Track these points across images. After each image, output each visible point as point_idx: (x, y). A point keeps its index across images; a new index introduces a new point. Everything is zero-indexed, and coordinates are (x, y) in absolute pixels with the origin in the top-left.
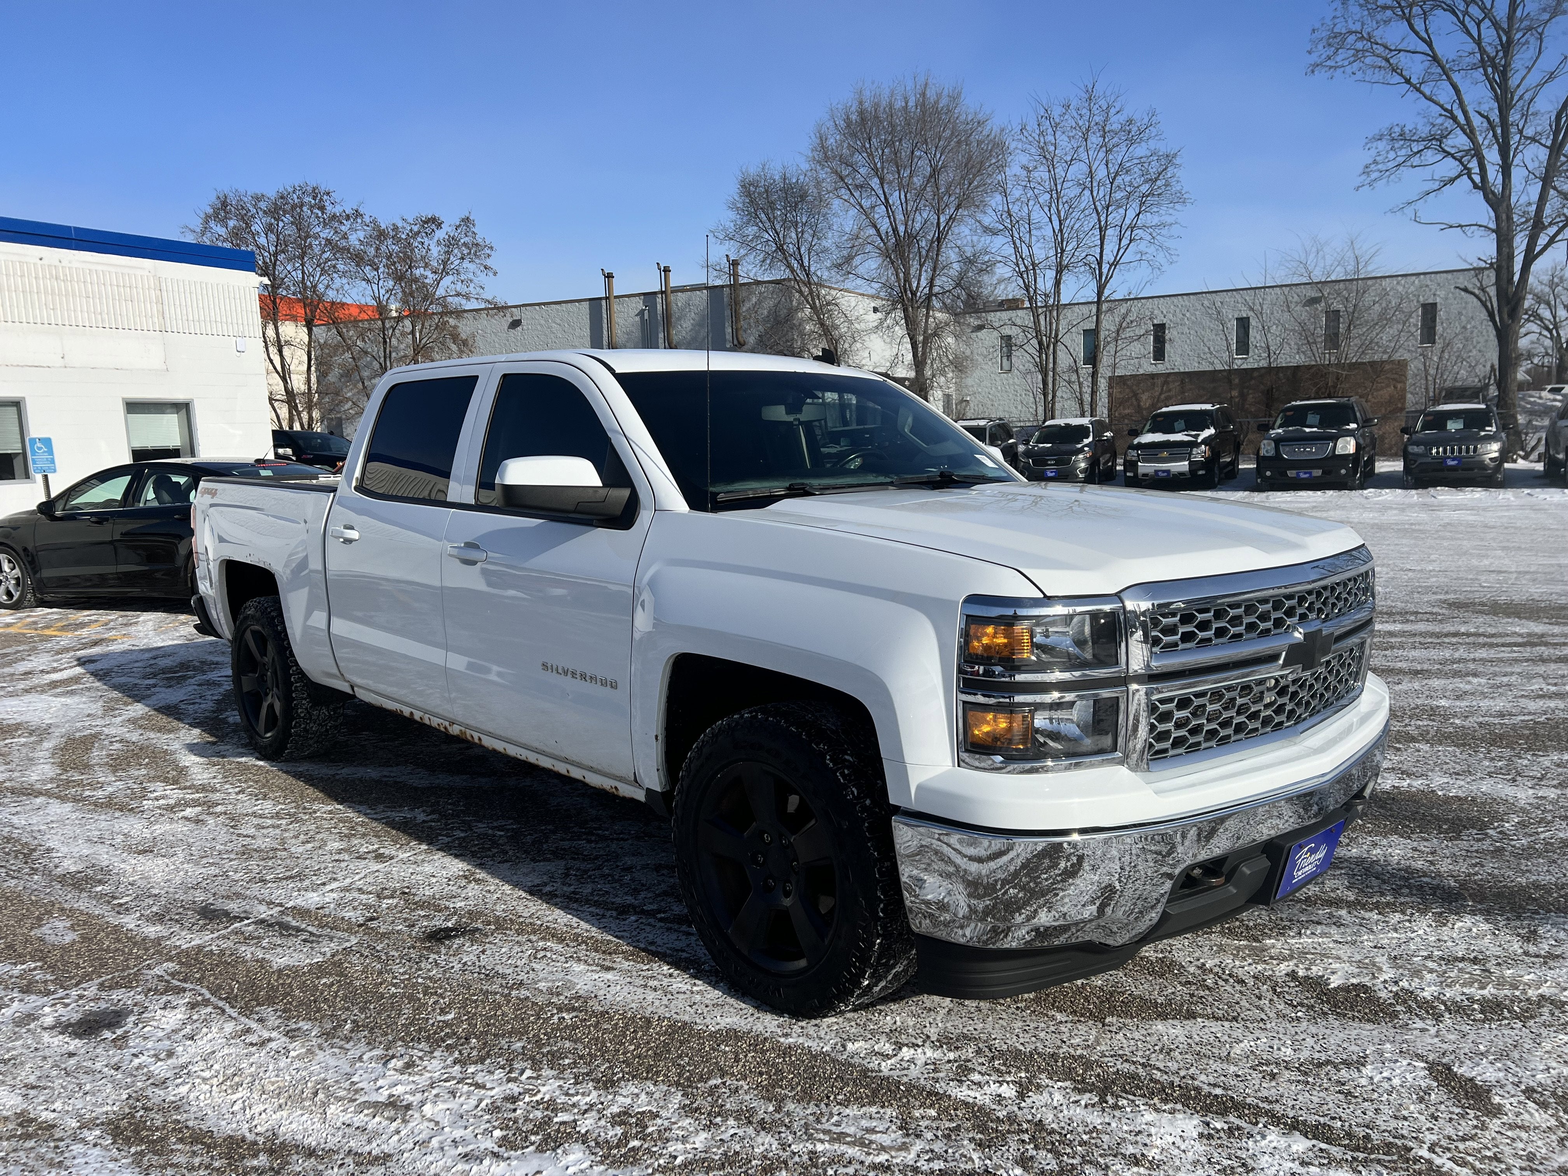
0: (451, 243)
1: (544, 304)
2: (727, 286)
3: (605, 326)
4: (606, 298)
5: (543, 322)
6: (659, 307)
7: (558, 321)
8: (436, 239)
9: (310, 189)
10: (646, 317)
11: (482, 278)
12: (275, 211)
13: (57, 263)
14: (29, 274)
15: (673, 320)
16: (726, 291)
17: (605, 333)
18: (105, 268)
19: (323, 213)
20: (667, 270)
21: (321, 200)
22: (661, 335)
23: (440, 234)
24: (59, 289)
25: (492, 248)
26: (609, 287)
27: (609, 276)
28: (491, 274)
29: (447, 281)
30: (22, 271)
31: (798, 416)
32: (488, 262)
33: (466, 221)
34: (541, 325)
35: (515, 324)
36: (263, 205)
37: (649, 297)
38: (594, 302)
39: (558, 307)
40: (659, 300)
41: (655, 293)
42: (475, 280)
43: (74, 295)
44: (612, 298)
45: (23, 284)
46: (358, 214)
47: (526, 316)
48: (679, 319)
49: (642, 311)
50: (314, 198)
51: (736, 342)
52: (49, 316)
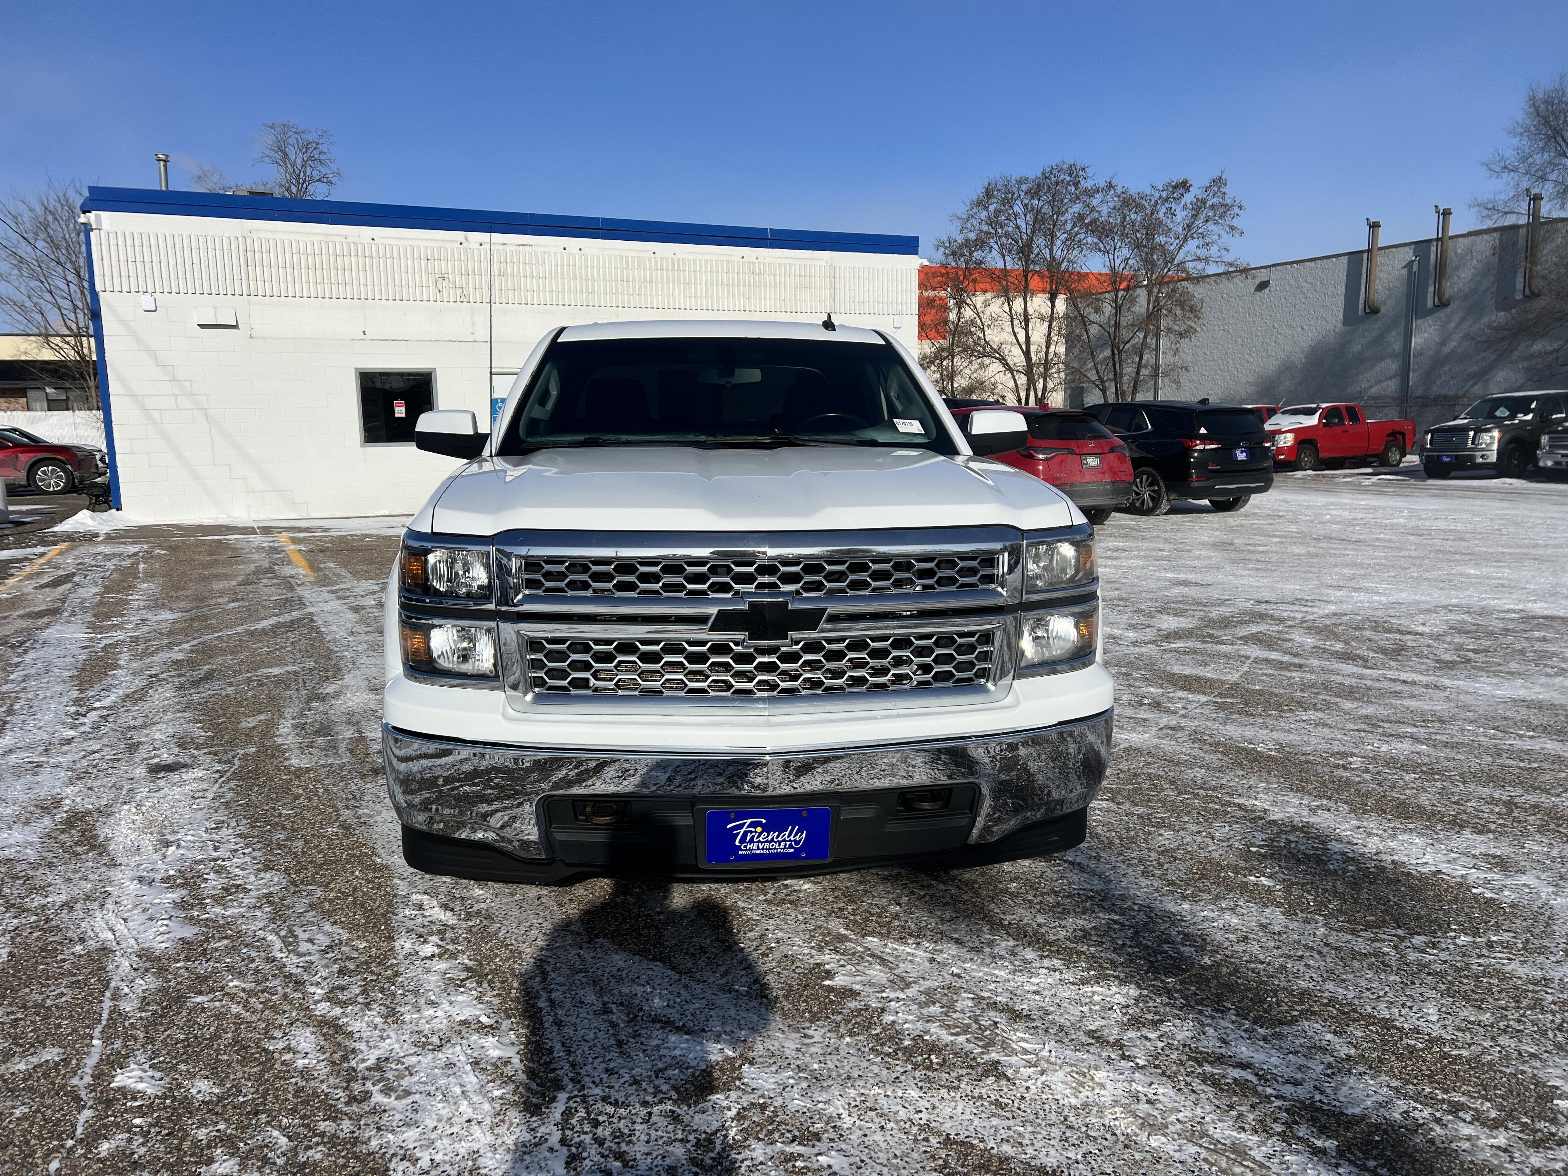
0: (1199, 206)
1: (1296, 262)
2: (1523, 226)
3: (1363, 281)
4: (1369, 251)
5: (1292, 282)
6: (1433, 257)
7: (1310, 279)
8: (1183, 203)
9: (1066, 166)
10: (1415, 268)
11: (1227, 239)
12: (1035, 192)
13: (754, 260)
14: (733, 270)
15: (1449, 270)
16: (1522, 232)
17: (1363, 289)
18: (791, 262)
19: (1077, 189)
20: (1447, 213)
21: (1077, 176)
22: (1431, 289)
23: (1188, 198)
24: (755, 282)
25: (1240, 208)
26: (1373, 238)
27: (1374, 226)
28: (1237, 235)
29: (1192, 245)
30: (728, 268)
31: (729, 379)
32: (1235, 222)
33: (1219, 182)
34: (1290, 285)
35: (1263, 286)
36: (1024, 187)
37: (1421, 246)
38: (1354, 257)
39: (1312, 264)
40: (1433, 249)
41: (1429, 241)
42: (1219, 242)
43: (765, 286)
44: (1375, 251)
45: (728, 279)
46: (1110, 186)
47: (1274, 276)
48: (1457, 268)
49: (1412, 262)
50: (1070, 175)
51: (1527, 292)
52: (745, 304)
